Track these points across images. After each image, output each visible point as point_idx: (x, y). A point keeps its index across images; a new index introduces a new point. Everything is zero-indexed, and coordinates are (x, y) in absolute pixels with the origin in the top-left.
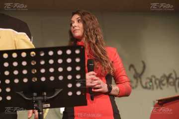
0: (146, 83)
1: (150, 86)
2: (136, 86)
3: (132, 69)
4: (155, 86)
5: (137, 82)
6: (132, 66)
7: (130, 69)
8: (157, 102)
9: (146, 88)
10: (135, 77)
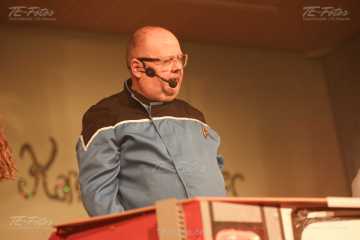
0: (56, 187)
1: (65, 193)
2: (34, 193)
3: (27, 154)
4: (76, 195)
5: (36, 184)
6: (26, 147)
7: (21, 154)
8: (55, 230)
9: (55, 197)
10: (32, 173)
